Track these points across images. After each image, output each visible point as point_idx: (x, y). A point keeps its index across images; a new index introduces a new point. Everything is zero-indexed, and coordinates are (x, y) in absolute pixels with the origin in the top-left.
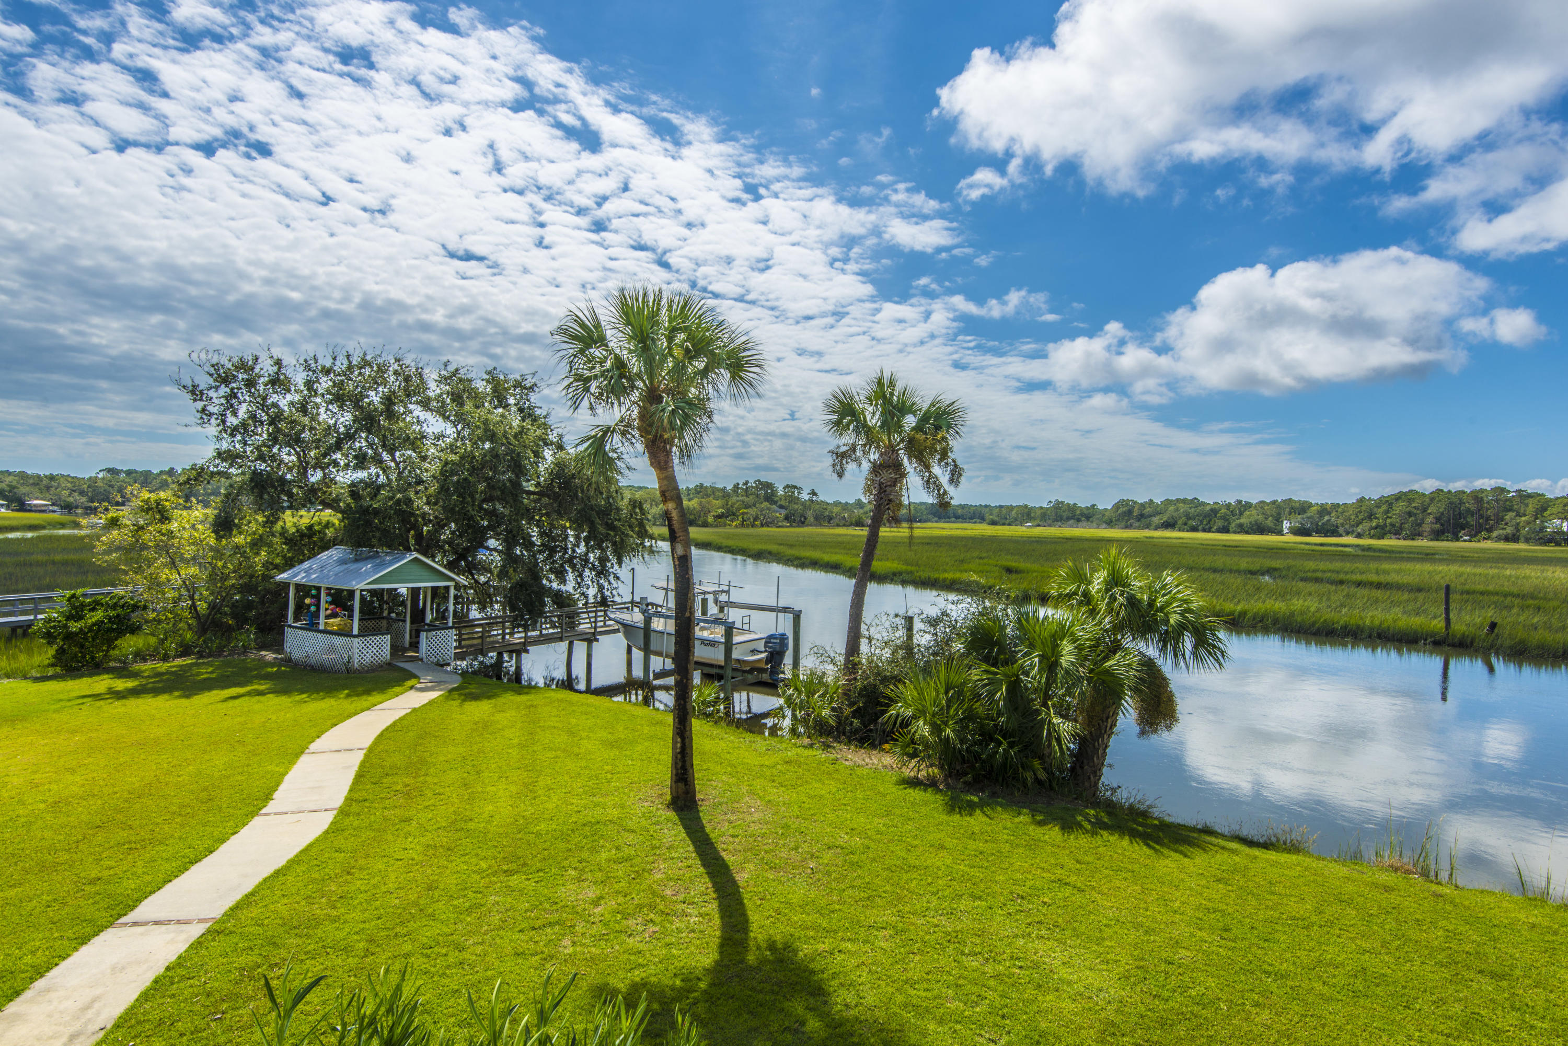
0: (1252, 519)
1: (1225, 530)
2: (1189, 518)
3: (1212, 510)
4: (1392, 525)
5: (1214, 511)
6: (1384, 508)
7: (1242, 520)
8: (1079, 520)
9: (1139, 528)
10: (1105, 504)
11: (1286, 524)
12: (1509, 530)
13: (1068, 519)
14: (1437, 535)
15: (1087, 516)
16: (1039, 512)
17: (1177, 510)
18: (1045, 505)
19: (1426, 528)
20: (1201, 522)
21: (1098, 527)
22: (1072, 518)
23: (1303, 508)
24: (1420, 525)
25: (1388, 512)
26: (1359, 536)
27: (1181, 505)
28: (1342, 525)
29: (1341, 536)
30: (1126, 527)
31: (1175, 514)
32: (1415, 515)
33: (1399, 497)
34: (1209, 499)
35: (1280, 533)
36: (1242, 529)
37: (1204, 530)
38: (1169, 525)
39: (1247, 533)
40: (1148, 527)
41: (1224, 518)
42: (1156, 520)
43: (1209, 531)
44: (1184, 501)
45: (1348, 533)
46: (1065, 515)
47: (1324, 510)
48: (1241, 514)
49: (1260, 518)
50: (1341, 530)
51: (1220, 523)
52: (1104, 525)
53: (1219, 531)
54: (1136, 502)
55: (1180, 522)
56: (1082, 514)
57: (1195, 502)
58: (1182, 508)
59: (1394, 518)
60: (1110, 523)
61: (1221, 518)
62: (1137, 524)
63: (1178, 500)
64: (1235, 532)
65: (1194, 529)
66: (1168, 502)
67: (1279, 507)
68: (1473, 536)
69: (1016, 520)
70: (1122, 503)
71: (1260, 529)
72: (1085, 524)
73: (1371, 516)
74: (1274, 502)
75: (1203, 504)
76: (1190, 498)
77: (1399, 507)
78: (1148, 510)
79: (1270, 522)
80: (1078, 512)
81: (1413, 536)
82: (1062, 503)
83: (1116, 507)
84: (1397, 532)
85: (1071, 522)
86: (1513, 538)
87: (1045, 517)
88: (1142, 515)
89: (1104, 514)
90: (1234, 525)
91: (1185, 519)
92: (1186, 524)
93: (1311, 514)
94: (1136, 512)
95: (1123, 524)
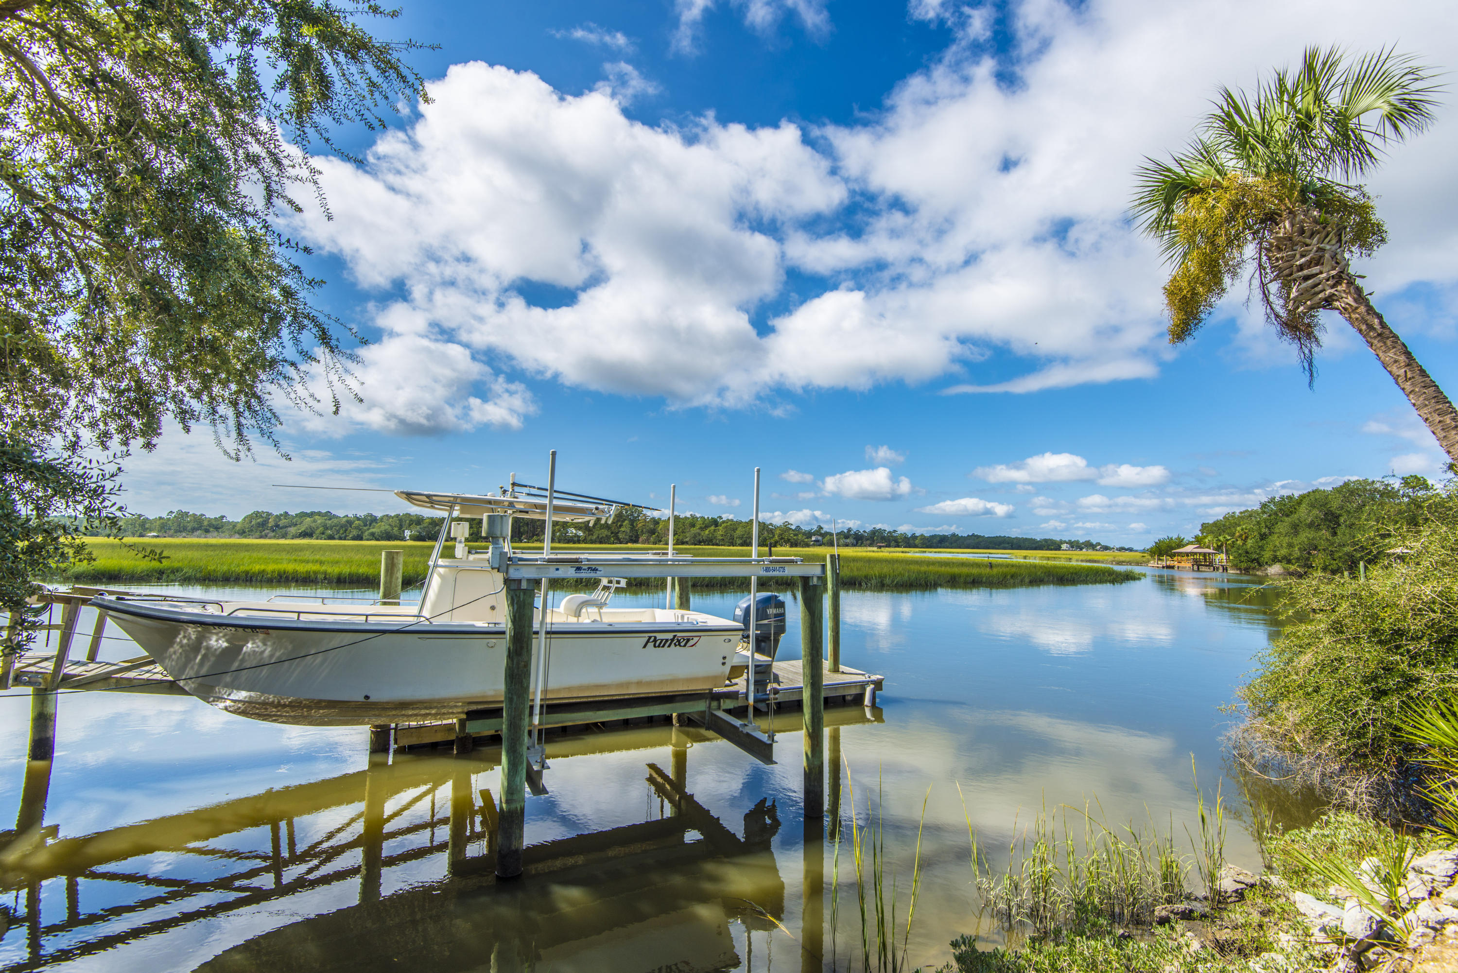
0: (383, 528)
1: (359, 538)
2: (326, 528)
3: (347, 521)
5: (350, 523)
7: (373, 530)
8: (207, 531)
9: (274, 537)
10: (236, 516)
11: (407, 533)
13: (194, 530)
15: (217, 526)
17: (315, 521)
18: (165, 515)
20: (338, 532)
21: (231, 536)
22: (198, 529)
23: (418, 521)
27: (317, 517)
30: (261, 537)
31: (313, 525)
34: (341, 513)
35: (403, 539)
36: (374, 537)
37: (340, 539)
38: (307, 534)
39: (377, 540)
40: (284, 536)
41: (359, 528)
42: (293, 530)
43: (345, 539)
44: (319, 514)
46: (190, 526)
47: (434, 523)
48: (371, 525)
49: (387, 527)
51: (355, 533)
52: (237, 535)
53: (354, 539)
54: (269, 514)
55: (318, 532)
56: (211, 525)
57: (328, 515)
58: (320, 520)
60: (242, 533)
61: (356, 528)
62: (272, 534)
63: (312, 513)
64: (368, 540)
65: (331, 538)
66: (304, 515)
67: (400, 520)
68: (529, 539)
70: (257, 514)
71: (389, 537)
72: (216, 534)
74: (397, 516)
75: (337, 516)
76: (324, 511)
78: (283, 522)
79: (394, 531)
80: (206, 523)
82: (187, 513)
83: (250, 518)
85: (199, 532)
87: (164, 527)
88: (277, 526)
89: (234, 525)
90: (366, 533)
91: (321, 529)
92: (323, 533)
93: (426, 525)
94: (271, 523)
95: (258, 533)
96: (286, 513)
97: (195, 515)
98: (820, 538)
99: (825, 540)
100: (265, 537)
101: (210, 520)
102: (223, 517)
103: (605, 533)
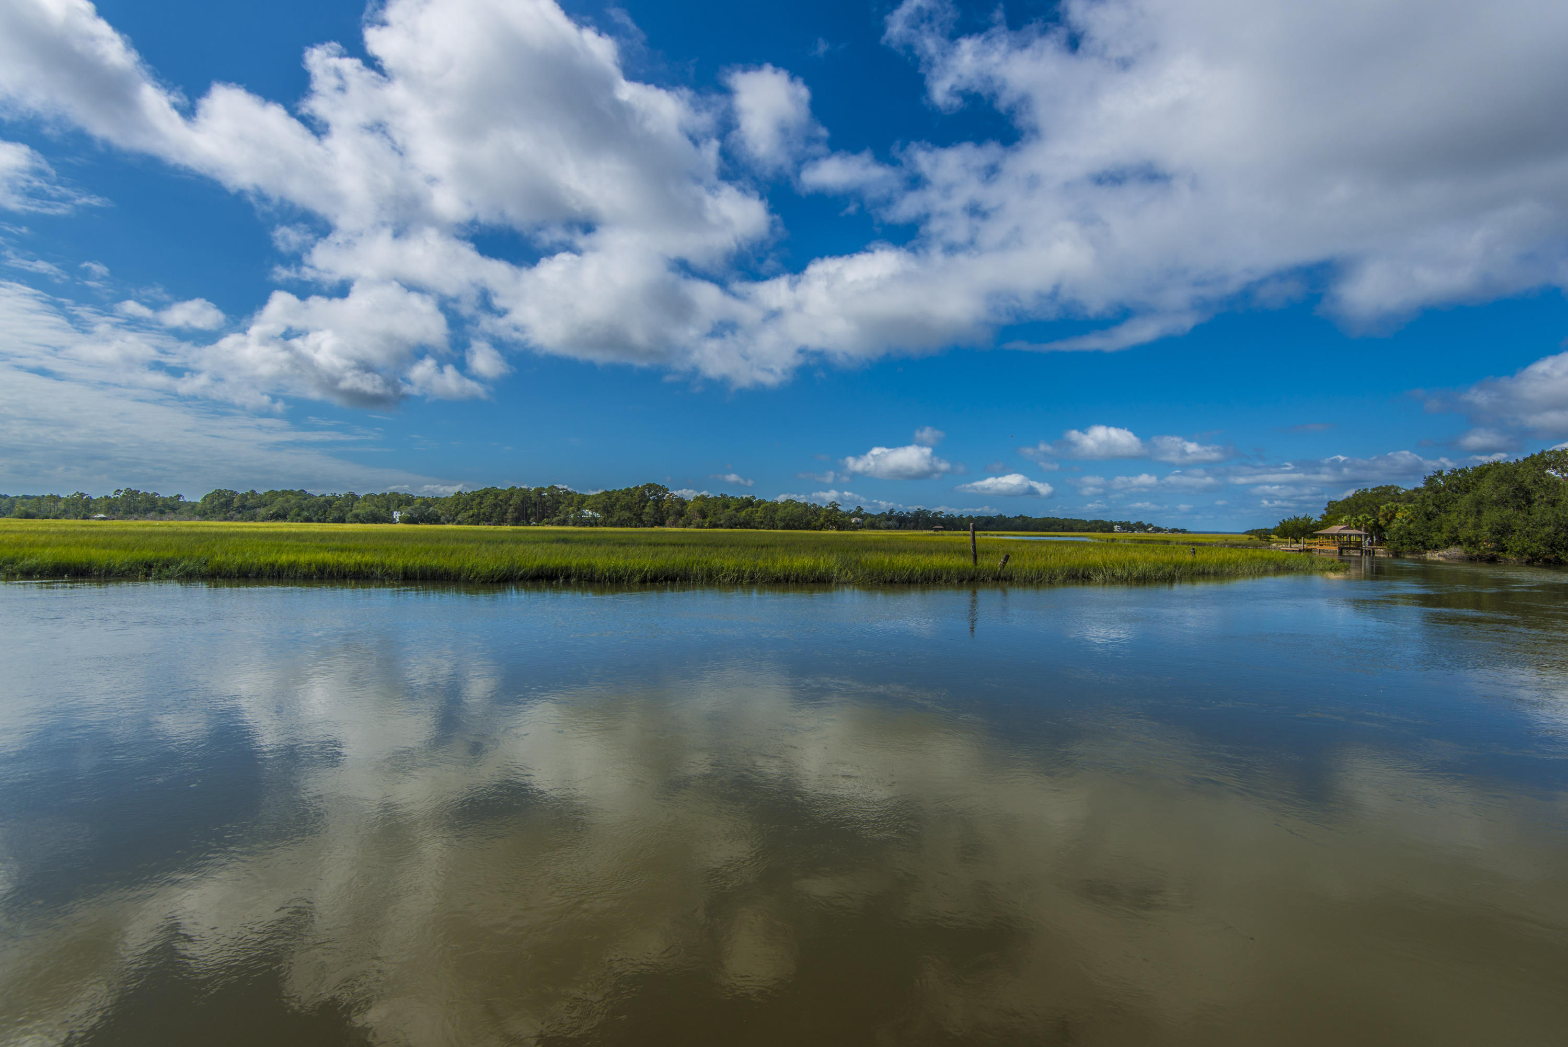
0: (368, 509)
1: (342, 520)
2: (300, 509)
3: (326, 501)
4: (484, 514)
5: (329, 502)
6: (478, 500)
7: (356, 511)
8: (162, 512)
9: (241, 519)
11: (396, 515)
12: (562, 516)
13: (148, 510)
14: (516, 522)
15: (172, 507)
16: (102, 503)
17: (288, 501)
18: (111, 494)
19: (509, 516)
20: (316, 513)
21: (190, 519)
22: (151, 510)
23: (408, 501)
24: (505, 513)
25: (481, 503)
26: (459, 523)
27: (289, 496)
28: (442, 514)
29: (443, 523)
30: (226, 519)
31: (286, 505)
32: (500, 506)
33: (487, 492)
34: (317, 491)
35: (392, 521)
36: (358, 519)
37: (319, 521)
38: (279, 516)
39: (364, 522)
40: (253, 518)
41: (340, 509)
42: (262, 511)
43: (325, 521)
44: (291, 492)
45: (449, 522)
46: (142, 506)
47: (427, 503)
48: (354, 505)
49: (373, 508)
50: (444, 519)
51: (336, 514)
52: (198, 517)
53: (335, 521)
54: (233, 493)
55: (292, 513)
56: (165, 505)
57: (303, 494)
58: (293, 500)
59: (485, 509)
60: (204, 515)
61: (336, 509)
62: (239, 516)
63: (283, 491)
64: (351, 522)
65: (308, 520)
66: (274, 494)
67: (388, 500)
68: (539, 522)
70: (219, 493)
71: (375, 519)
72: (173, 515)
73: (467, 507)
74: (384, 495)
75: (313, 496)
76: (297, 490)
77: (490, 500)
78: (250, 502)
79: (381, 513)
80: (160, 503)
81: (499, 523)
82: (137, 492)
84: (488, 520)
85: (153, 513)
86: (564, 523)
87: (113, 508)
88: (244, 507)
89: (194, 506)
90: (349, 515)
91: (296, 510)
92: (299, 515)
93: (418, 505)
94: (236, 503)
95: (222, 515)
96: (253, 491)
97: (146, 494)
98: (859, 520)
99: (866, 523)
100: (231, 519)
101: (164, 499)
102: (179, 496)
103: (626, 514)
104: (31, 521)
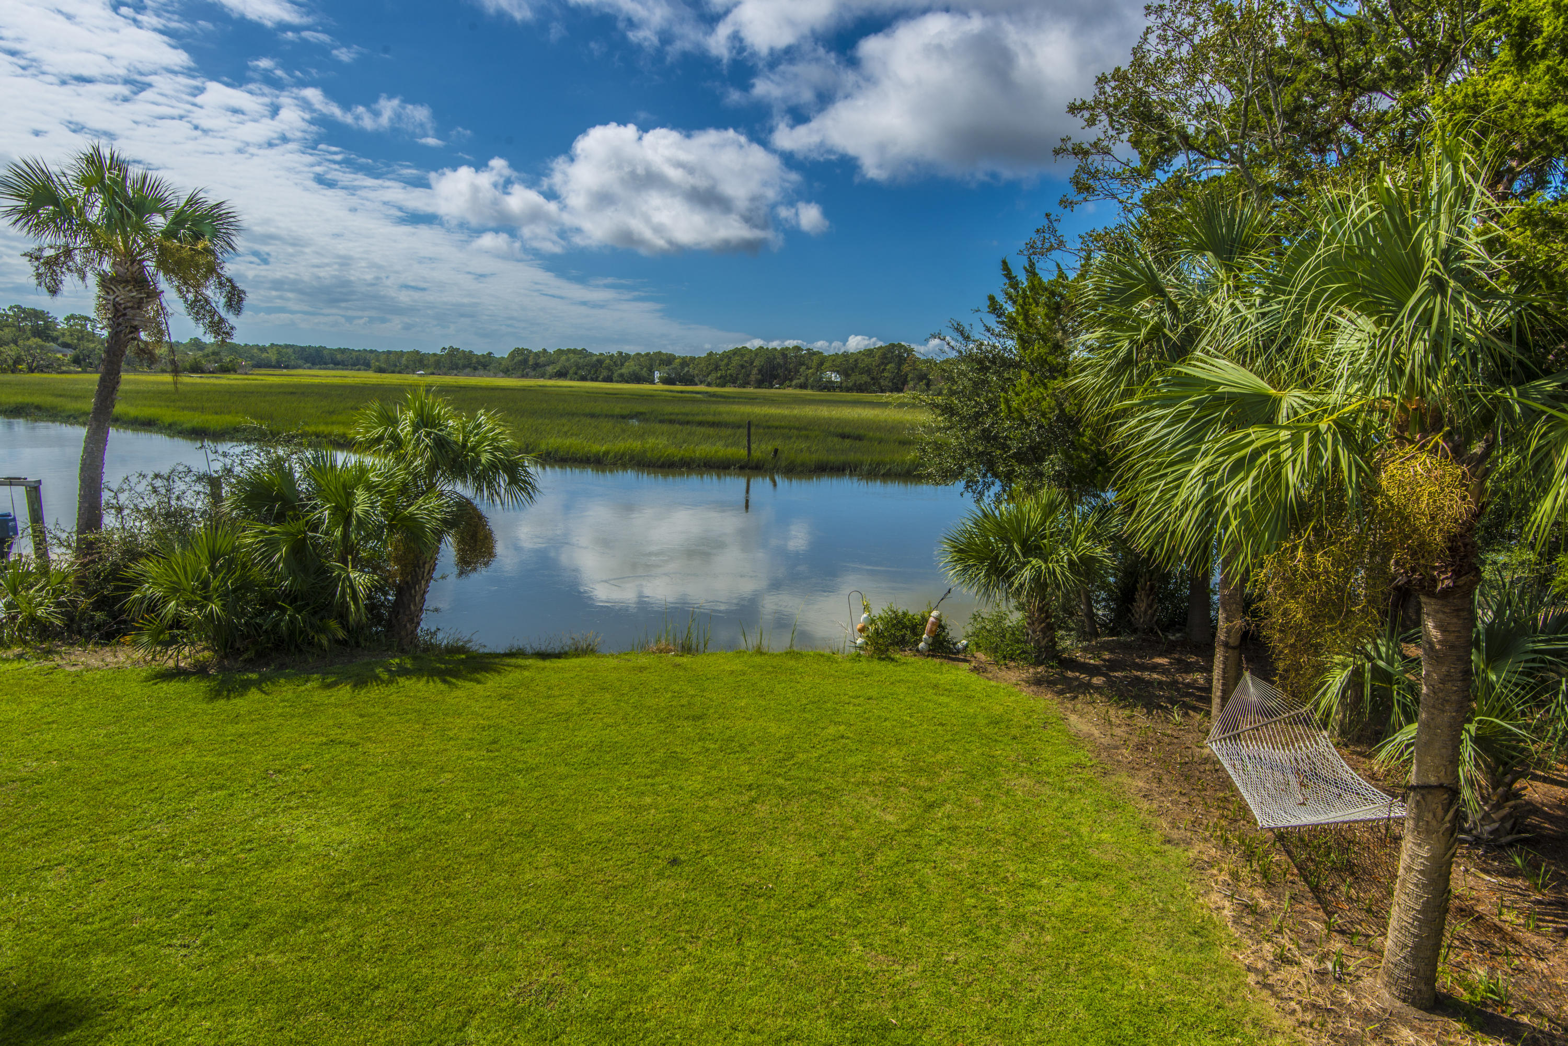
0: (631, 370)
1: (609, 379)
2: (580, 367)
3: (598, 360)
4: (731, 375)
5: (600, 362)
6: (726, 361)
7: (624, 371)
8: (475, 369)
9: (535, 377)
11: (657, 374)
12: (802, 380)
13: (465, 367)
14: (759, 384)
15: (483, 364)
16: (432, 360)
17: (568, 360)
18: (439, 352)
19: (753, 378)
20: (590, 371)
21: (495, 375)
22: (469, 366)
23: (668, 360)
24: (749, 375)
25: (727, 365)
26: (709, 385)
27: (571, 355)
28: (697, 375)
29: (696, 384)
30: (523, 376)
31: (567, 364)
32: (746, 367)
33: (736, 352)
34: (596, 350)
35: (653, 382)
36: (623, 379)
37: (592, 380)
38: (561, 375)
39: (627, 382)
40: (542, 376)
41: (609, 369)
42: (550, 369)
43: (596, 380)
44: (574, 351)
45: (701, 382)
46: (461, 363)
47: (685, 362)
48: (622, 365)
49: (637, 368)
50: (696, 380)
51: (605, 373)
52: (501, 374)
53: (604, 380)
54: (531, 352)
55: (571, 372)
56: (479, 362)
57: (583, 353)
58: (573, 358)
59: (732, 370)
60: (507, 372)
61: (606, 368)
62: (533, 373)
63: (569, 350)
64: (617, 382)
65: (583, 379)
66: (560, 352)
67: (651, 359)
68: (781, 385)
69: (407, 367)
70: (518, 352)
71: (638, 379)
72: (482, 372)
73: (717, 368)
74: (648, 354)
75: (591, 354)
76: (579, 349)
77: (736, 360)
78: (542, 360)
79: (644, 373)
80: (474, 360)
81: (743, 385)
82: (457, 349)
83: (513, 355)
84: (733, 381)
85: (468, 370)
86: (803, 386)
87: (438, 364)
88: (537, 365)
89: (500, 362)
90: (616, 374)
91: (575, 369)
92: (576, 374)
93: (676, 366)
94: (531, 361)
95: (520, 373)
96: (545, 350)
97: (464, 352)
100: (526, 376)
101: (478, 357)
102: (490, 353)
103: (865, 378)
104: (384, 375)
